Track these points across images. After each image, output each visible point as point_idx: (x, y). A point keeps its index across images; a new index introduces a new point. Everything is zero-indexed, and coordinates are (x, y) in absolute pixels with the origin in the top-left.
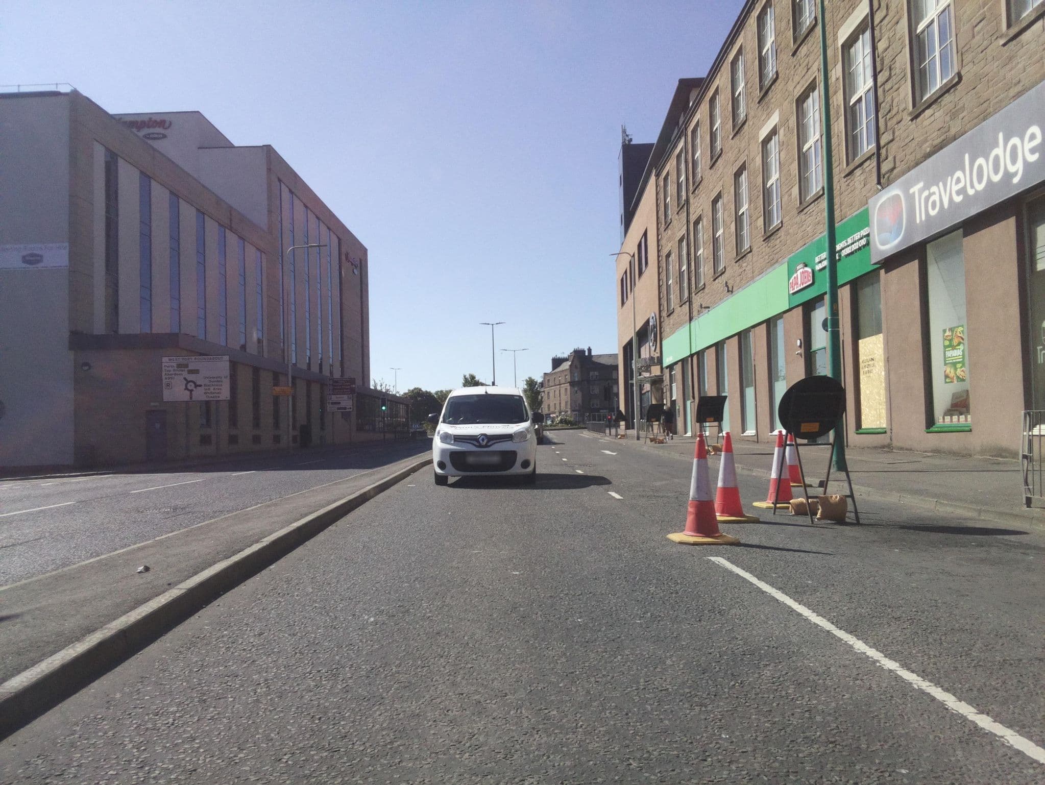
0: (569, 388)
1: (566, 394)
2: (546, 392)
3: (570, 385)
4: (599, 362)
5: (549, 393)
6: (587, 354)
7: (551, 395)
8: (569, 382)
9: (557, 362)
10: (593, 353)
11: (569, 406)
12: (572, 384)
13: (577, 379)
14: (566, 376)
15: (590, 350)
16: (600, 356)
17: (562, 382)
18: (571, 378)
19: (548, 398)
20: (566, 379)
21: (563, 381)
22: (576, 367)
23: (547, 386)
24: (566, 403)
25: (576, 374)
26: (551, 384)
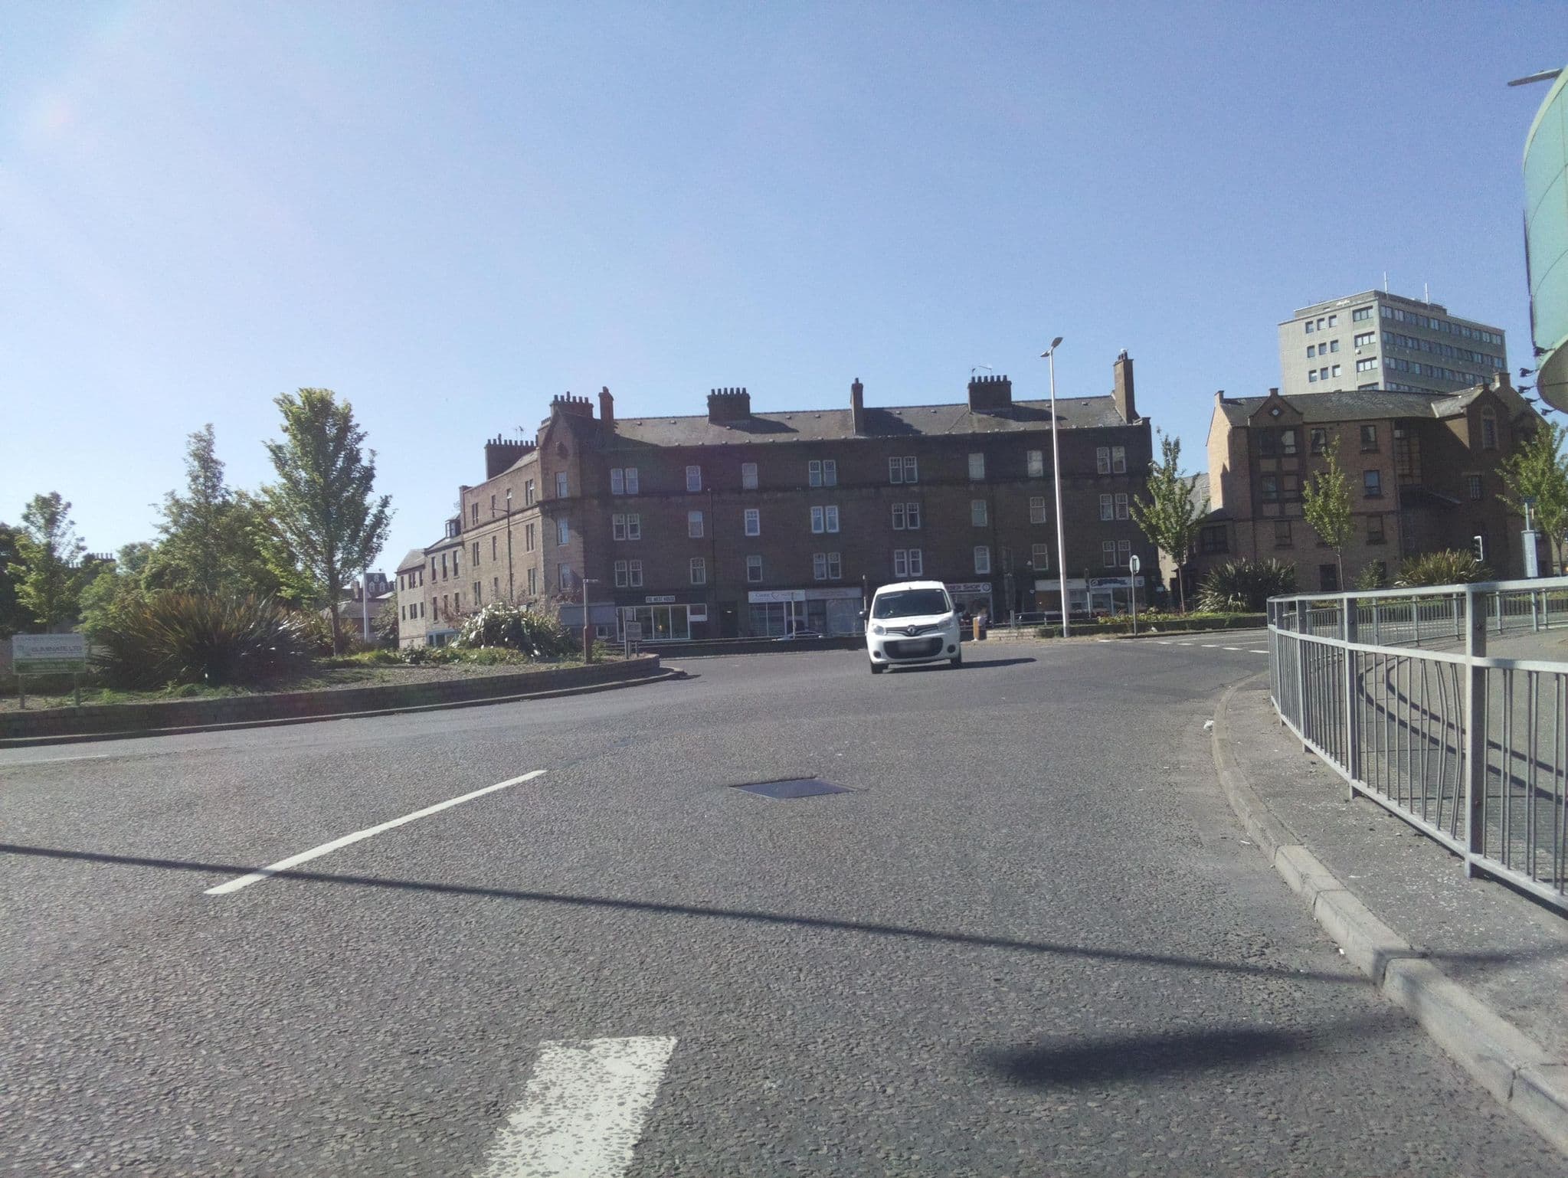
0: (538, 523)
1: (530, 545)
2: (469, 546)
3: (544, 513)
4: (638, 438)
5: (476, 546)
6: (597, 414)
7: (485, 550)
8: (540, 504)
9: (501, 456)
10: (618, 414)
11: (540, 584)
12: (551, 508)
13: (565, 493)
14: (528, 484)
15: (606, 398)
16: (641, 422)
17: (514, 508)
18: (544, 490)
19: (476, 562)
20: (528, 494)
21: (519, 503)
22: (563, 452)
23: (470, 526)
24: (531, 573)
25: (562, 477)
26: (484, 516)
